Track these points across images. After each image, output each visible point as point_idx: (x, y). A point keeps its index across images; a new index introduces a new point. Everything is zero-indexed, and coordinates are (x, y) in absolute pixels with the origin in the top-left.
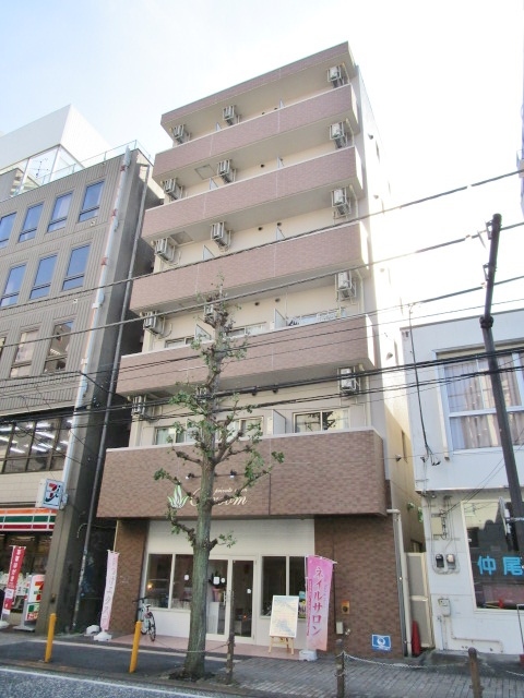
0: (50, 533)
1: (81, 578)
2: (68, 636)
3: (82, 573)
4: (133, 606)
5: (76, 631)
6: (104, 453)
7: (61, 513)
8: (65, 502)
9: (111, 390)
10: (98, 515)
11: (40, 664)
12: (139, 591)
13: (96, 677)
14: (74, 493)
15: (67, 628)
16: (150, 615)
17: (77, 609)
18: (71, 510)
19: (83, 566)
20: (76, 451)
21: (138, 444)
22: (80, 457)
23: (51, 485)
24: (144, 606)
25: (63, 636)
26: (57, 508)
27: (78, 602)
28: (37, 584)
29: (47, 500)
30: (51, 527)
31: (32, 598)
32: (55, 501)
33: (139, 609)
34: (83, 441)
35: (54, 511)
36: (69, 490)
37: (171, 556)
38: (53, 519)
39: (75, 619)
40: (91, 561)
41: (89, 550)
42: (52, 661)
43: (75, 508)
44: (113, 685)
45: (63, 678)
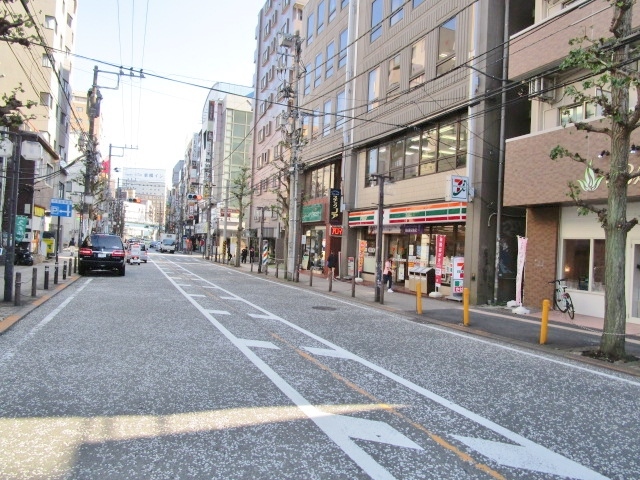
0: (463, 224)
1: (497, 261)
2: (491, 307)
3: (497, 256)
4: (551, 287)
5: (497, 304)
6: (505, 144)
7: (471, 205)
8: (472, 194)
9: (504, 78)
10: (504, 205)
11: (460, 326)
12: (556, 273)
13: (507, 343)
14: (480, 186)
15: (489, 301)
16: (567, 296)
17: (496, 286)
18: (478, 202)
19: (498, 251)
20: (476, 146)
21: (540, 128)
22: (481, 152)
23: (456, 181)
24: (561, 286)
25: (486, 307)
26: (466, 200)
27: (496, 281)
28: (459, 265)
29: (455, 194)
30: (464, 218)
31: (456, 276)
32: (463, 194)
33: (556, 290)
34: (482, 136)
35: (464, 204)
36: (474, 184)
37: (589, 241)
38: (464, 211)
39: (495, 294)
40: (505, 246)
41: (501, 236)
42: (469, 325)
43: (482, 199)
44: (521, 352)
45: (476, 339)
